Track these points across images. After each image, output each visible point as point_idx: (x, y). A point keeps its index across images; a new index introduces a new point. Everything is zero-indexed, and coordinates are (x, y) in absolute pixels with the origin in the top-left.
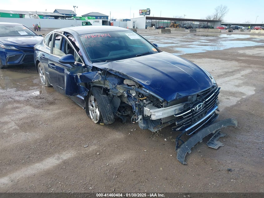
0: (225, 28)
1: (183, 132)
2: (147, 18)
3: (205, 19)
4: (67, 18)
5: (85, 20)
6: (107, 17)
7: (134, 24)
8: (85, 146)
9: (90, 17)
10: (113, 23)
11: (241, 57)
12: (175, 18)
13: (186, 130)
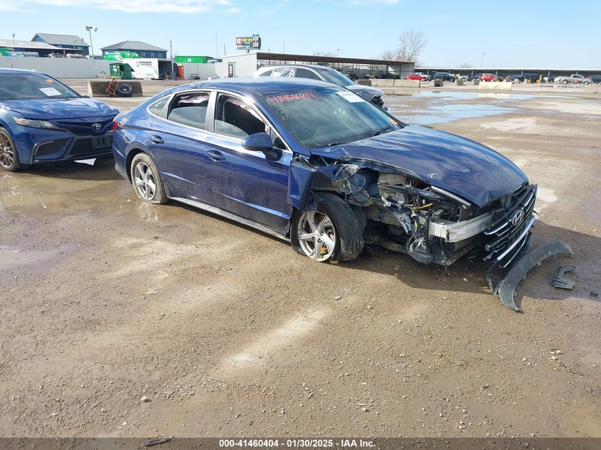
0: (425, 78)
1: (495, 262)
2: (261, 56)
3: (381, 59)
4: (68, 55)
5: (114, 59)
6: (164, 53)
7: (231, 70)
8: (336, 298)
9: (125, 52)
10: (183, 66)
11: (492, 136)
12: (316, 55)
13: (499, 258)
